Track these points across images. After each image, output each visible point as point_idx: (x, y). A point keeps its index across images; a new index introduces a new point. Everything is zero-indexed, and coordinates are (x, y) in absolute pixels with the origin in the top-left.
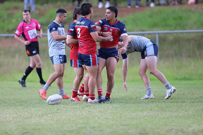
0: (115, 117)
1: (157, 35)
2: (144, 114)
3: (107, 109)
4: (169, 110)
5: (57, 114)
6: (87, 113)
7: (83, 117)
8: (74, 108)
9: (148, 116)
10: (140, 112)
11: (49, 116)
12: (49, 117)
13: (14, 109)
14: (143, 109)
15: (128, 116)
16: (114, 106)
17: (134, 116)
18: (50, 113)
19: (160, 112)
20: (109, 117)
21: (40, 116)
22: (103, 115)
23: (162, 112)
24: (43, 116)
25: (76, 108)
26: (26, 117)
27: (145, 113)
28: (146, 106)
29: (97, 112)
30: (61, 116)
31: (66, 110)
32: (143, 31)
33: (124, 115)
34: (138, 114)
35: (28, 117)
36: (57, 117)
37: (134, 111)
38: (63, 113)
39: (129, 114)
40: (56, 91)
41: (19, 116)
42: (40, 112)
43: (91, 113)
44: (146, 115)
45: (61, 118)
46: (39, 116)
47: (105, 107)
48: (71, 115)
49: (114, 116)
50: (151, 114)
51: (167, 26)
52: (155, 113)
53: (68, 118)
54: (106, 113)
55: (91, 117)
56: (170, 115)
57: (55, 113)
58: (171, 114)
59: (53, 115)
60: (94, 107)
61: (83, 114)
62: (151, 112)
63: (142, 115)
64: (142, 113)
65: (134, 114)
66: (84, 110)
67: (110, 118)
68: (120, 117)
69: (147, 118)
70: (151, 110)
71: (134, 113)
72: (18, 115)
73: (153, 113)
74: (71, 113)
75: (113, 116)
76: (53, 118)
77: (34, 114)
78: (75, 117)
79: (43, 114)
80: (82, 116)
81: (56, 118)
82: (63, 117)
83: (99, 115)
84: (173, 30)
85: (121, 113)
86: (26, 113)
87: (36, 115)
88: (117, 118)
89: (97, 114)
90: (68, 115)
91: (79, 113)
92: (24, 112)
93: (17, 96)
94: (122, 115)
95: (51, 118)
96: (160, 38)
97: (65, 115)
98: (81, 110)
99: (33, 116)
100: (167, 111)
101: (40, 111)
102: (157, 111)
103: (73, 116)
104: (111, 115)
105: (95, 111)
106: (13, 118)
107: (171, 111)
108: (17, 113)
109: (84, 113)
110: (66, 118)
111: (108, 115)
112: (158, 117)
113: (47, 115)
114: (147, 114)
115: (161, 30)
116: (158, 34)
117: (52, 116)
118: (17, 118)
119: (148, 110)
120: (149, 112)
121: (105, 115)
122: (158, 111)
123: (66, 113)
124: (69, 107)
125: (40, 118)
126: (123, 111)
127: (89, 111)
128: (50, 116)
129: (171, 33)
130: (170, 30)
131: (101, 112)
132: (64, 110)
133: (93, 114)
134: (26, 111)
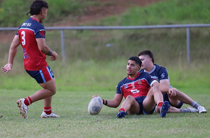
0: (133, 136)
1: (188, 30)
2: (171, 132)
3: (123, 126)
4: (203, 126)
5: (58, 131)
6: (97, 130)
7: (91, 135)
8: (79, 123)
9: (175, 135)
10: (165, 128)
11: (48, 133)
12: (48, 135)
13: (3, 124)
14: (169, 124)
15: (150, 134)
16: (132, 122)
17: (158, 134)
18: (49, 130)
19: (191, 130)
20: (125, 136)
21: (37, 134)
22: (117, 133)
23: (194, 130)
24: (41, 134)
25: (83, 124)
26: (17, 135)
27: (172, 130)
28: (174, 121)
29: (110, 128)
30: (63, 133)
31: (70, 126)
32: (170, 24)
33: (145, 133)
34: (163, 131)
35: (21, 135)
36: (58, 134)
37: (158, 128)
38: (66, 129)
39: (152, 131)
40: (56, 102)
41: (9, 134)
42: (36, 129)
43: (102, 130)
44: (173, 132)
45: (63, 136)
46: (34, 134)
47: (120, 123)
48: (76, 133)
49: (132, 134)
50: (180, 131)
51: (200, 18)
52: (185, 130)
53: (72, 136)
54: (122, 130)
55: (101, 135)
56: (204, 133)
57: (56, 130)
58: (206, 131)
59: (53, 133)
60: (107, 123)
61: (92, 132)
62: (180, 129)
63: (169, 133)
64: (168, 130)
65: (158, 132)
66: (93, 126)
67: (127, 136)
68: (140, 135)
69: (174, 136)
70: (180, 127)
71: (157, 130)
72: (8, 132)
73: (183, 130)
74: (76, 130)
75: (130, 135)
76: (53, 136)
77: (29, 131)
78: (82, 135)
79: (40, 132)
80: (91, 133)
81: (57, 136)
82: (66, 134)
83: (113, 133)
84: (207, 23)
85: (140, 130)
86: (18, 130)
87: (30, 132)
88: (136, 136)
89: (110, 131)
90: (73, 133)
91: (86, 131)
92: (15, 129)
93: (6, 108)
94: (142, 133)
95: (51, 136)
96: (192, 34)
97: (69, 132)
98: (89, 125)
99: (27, 133)
100: (201, 127)
101: (36, 127)
102: (187, 128)
103: (79, 134)
104: (128, 133)
105: (107, 128)
106: (1, 136)
107: (206, 128)
108: (6, 130)
109: (93, 130)
110: (69, 136)
111: (124, 133)
112: (189, 136)
113: (45, 132)
114: (175, 131)
115: (193, 23)
116: (189, 27)
117: (51, 133)
118: (7, 136)
119: (176, 126)
120: (178, 130)
121: (120, 133)
122: (189, 128)
123: (69, 129)
124: (74, 122)
125: (36, 137)
126: (144, 128)
127: (100, 127)
128: (50, 134)
129: (206, 27)
130: (205, 23)
131: (114, 128)
132: (67, 126)
133: (105, 132)
134: (18, 127)
